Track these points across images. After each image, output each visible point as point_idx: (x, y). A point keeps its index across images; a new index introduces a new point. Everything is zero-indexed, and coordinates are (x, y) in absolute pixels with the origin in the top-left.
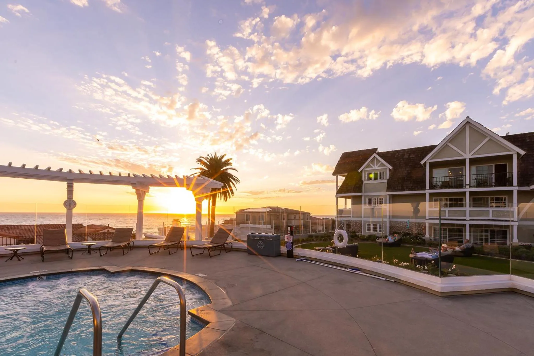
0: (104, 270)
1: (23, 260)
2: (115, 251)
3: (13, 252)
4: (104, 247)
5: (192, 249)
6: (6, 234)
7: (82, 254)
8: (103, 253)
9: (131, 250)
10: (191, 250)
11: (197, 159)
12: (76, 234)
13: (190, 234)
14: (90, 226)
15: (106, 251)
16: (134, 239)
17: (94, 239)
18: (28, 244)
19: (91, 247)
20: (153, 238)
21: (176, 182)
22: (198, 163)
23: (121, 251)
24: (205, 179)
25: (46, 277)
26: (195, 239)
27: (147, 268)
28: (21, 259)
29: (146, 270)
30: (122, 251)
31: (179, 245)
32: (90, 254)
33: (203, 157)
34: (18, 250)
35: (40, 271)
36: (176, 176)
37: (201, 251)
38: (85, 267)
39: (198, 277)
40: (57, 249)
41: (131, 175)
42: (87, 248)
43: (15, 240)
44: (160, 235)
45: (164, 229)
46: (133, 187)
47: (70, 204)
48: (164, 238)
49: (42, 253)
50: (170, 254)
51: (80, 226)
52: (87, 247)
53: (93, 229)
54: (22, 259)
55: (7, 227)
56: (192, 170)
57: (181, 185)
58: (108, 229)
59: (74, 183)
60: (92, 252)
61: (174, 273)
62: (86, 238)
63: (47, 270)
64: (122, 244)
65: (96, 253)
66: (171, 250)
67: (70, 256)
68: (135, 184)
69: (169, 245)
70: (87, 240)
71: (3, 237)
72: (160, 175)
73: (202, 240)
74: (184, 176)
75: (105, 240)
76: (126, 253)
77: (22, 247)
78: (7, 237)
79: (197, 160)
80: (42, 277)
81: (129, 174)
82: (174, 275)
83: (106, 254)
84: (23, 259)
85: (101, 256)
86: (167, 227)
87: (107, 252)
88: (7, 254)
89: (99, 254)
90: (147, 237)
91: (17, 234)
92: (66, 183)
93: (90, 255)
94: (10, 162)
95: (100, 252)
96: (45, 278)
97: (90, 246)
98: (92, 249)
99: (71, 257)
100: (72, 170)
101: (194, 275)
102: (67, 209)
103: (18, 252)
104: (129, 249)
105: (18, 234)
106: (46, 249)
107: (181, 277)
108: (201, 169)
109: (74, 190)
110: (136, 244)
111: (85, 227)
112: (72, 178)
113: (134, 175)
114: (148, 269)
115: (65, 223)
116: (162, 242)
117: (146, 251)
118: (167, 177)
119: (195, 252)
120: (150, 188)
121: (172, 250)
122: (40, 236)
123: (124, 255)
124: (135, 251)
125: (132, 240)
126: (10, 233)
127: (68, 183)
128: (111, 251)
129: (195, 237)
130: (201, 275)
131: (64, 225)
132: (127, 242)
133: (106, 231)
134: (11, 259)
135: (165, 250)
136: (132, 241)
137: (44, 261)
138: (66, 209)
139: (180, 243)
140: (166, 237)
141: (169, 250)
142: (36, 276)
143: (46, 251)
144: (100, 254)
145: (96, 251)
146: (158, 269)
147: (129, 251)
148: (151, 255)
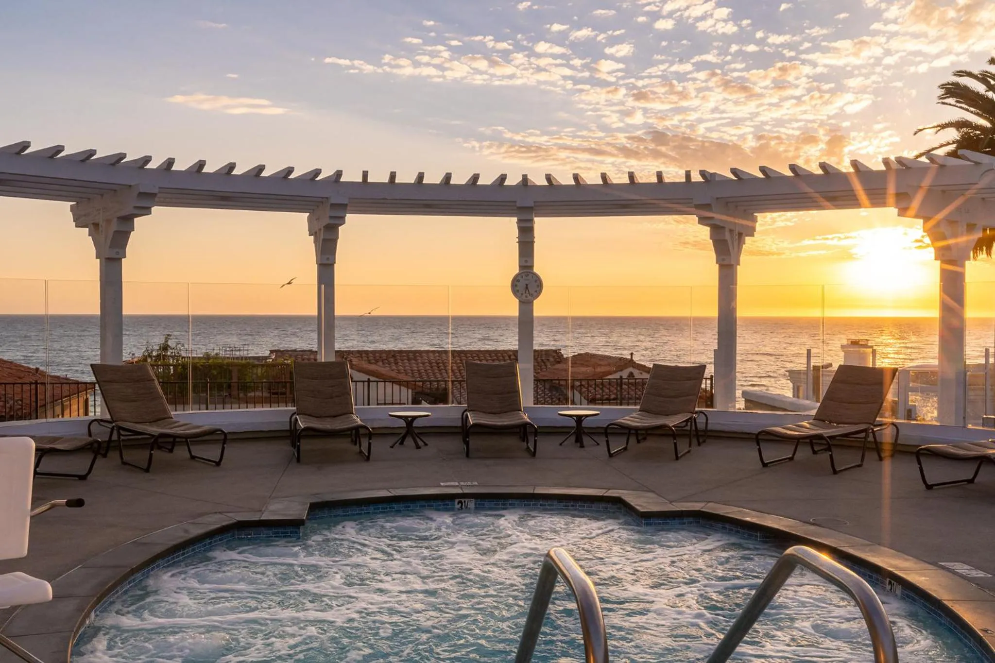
0: (618, 502)
1: (426, 447)
2: (651, 443)
3: (402, 423)
4: (622, 427)
5: (922, 459)
6: (393, 374)
7: (561, 444)
8: (617, 445)
9: (699, 444)
10: (920, 463)
11: (942, 86)
12: (544, 381)
13: (914, 399)
14: (581, 359)
15: (624, 439)
16: (707, 406)
17: (592, 401)
18: (435, 403)
19: (584, 424)
20: (774, 408)
21: (858, 186)
22: (946, 101)
23: (667, 444)
24: (977, 163)
25: (475, 504)
26: (938, 419)
27: (754, 513)
28: (420, 443)
29: (748, 519)
30: (673, 446)
31: (871, 439)
32: (582, 446)
33: (970, 74)
34: (414, 418)
35: (462, 483)
36: (855, 164)
37: (965, 472)
38: (568, 486)
39: (950, 574)
40: (499, 424)
41: (696, 177)
42: (572, 428)
43: (410, 391)
44: (798, 397)
45: (811, 373)
46: (703, 220)
47: (527, 285)
48: (813, 407)
49: (465, 432)
50: (835, 472)
51: (555, 356)
52: (573, 424)
53: (587, 366)
54: (423, 444)
55: (393, 356)
56: (919, 133)
57: (877, 198)
58: (631, 369)
59: (536, 219)
60: (586, 440)
61: (852, 547)
62: (570, 394)
63: (476, 483)
64: (673, 421)
65: (598, 444)
66: (838, 455)
67: (531, 446)
68: (707, 207)
69: (831, 438)
70: (573, 403)
71: (385, 382)
72: (793, 168)
73: (970, 426)
74: (886, 162)
75: (621, 404)
76: (684, 455)
77: (422, 412)
78: (393, 382)
79: (942, 92)
80: (467, 500)
81: (688, 175)
82: (851, 551)
83: (625, 449)
84: (426, 445)
85: (611, 455)
86: (823, 367)
87: (627, 443)
88: (394, 428)
89: (606, 449)
90: (751, 401)
91: (413, 377)
92: (515, 219)
93: (582, 449)
94: (392, 171)
95: (607, 442)
96: (472, 504)
97: (579, 418)
98: (586, 431)
99: (533, 450)
100: (529, 177)
101: (934, 564)
102: (520, 301)
103: (415, 424)
104: (694, 441)
105: (417, 375)
106: (474, 422)
107: (881, 564)
108: (959, 125)
109: (535, 240)
110: (714, 424)
111: (567, 359)
112: (532, 204)
113: (703, 173)
114: (757, 517)
115: (516, 348)
116: (805, 424)
117: (750, 454)
118: (820, 172)
119: (936, 472)
120: (759, 218)
121: (844, 458)
122: (460, 382)
123: (677, 458)
124: (712, 451)
125: (703, 409)
126: (399, 372)
127: (519, 221)
128: (639, 442)
129: (935, 414)
130: (963, 569)
131: (515, 352)
132: (687, 416)
133: (625, 374)
134: (402, 443)
135: (815, 452)
136: (701, 412)
137: (470, 455)
138: (518, 301)
139: (873, 432)
140: (818, 404)
141: (831, 456)
142: (452, 497)
143: (475, 425)
144: (609, 451)
145: (596, 438)
146: (791, 522)
147: (695, 448)
148: (766, 469)
